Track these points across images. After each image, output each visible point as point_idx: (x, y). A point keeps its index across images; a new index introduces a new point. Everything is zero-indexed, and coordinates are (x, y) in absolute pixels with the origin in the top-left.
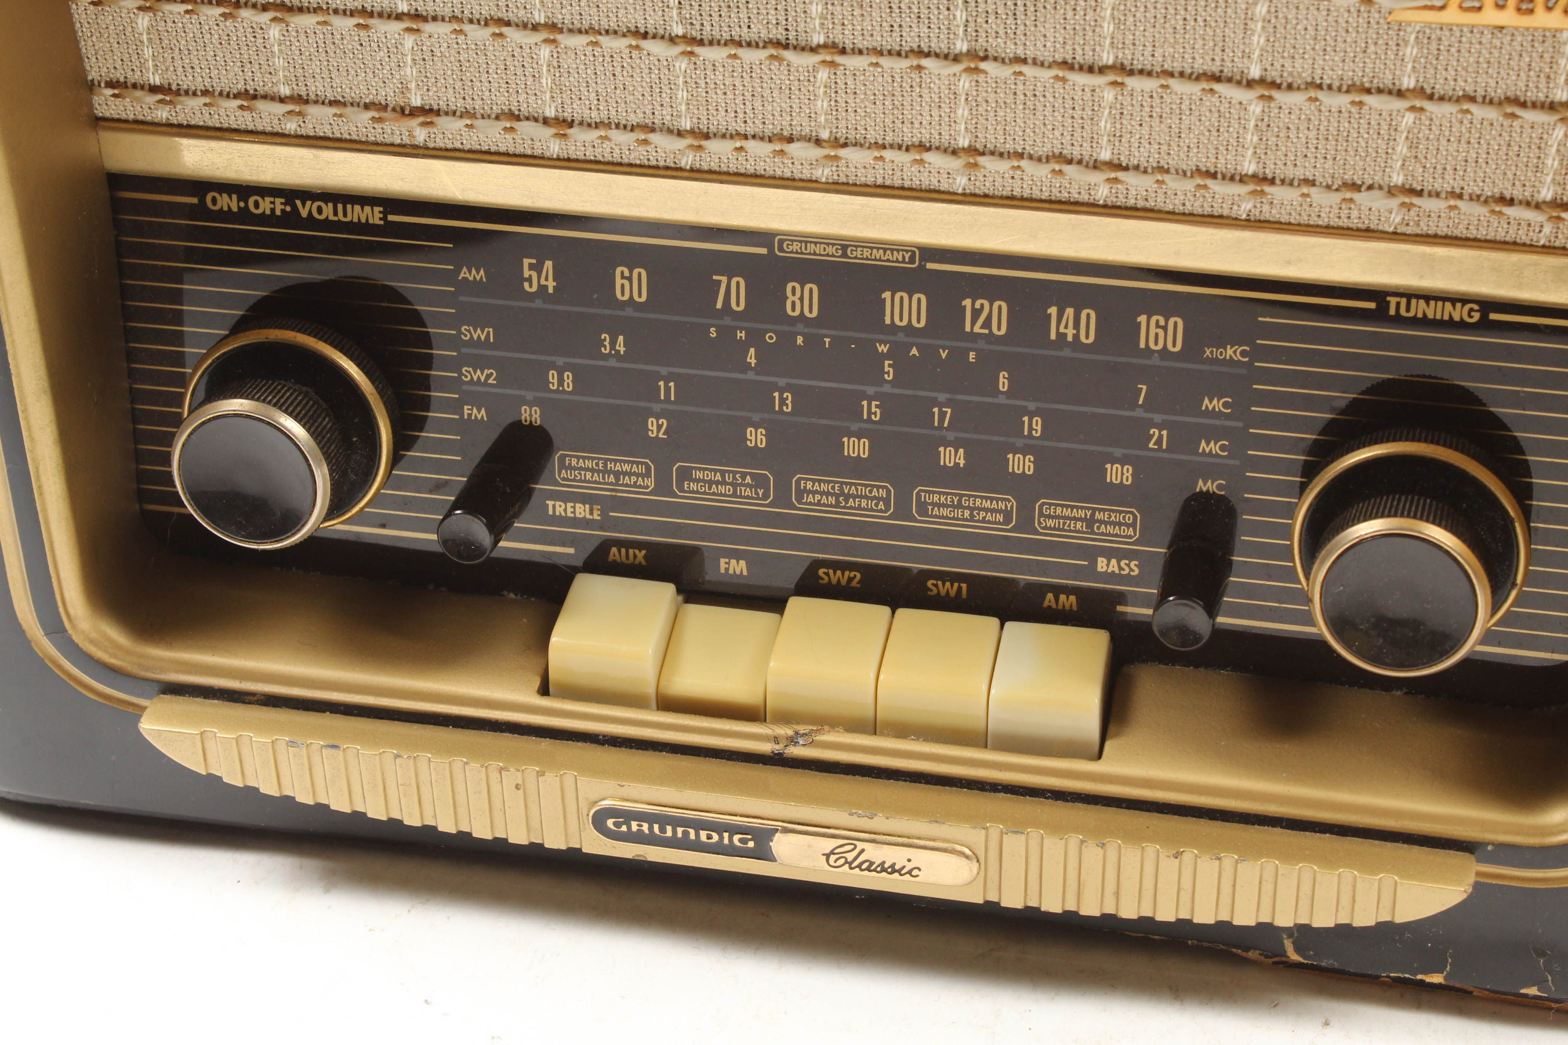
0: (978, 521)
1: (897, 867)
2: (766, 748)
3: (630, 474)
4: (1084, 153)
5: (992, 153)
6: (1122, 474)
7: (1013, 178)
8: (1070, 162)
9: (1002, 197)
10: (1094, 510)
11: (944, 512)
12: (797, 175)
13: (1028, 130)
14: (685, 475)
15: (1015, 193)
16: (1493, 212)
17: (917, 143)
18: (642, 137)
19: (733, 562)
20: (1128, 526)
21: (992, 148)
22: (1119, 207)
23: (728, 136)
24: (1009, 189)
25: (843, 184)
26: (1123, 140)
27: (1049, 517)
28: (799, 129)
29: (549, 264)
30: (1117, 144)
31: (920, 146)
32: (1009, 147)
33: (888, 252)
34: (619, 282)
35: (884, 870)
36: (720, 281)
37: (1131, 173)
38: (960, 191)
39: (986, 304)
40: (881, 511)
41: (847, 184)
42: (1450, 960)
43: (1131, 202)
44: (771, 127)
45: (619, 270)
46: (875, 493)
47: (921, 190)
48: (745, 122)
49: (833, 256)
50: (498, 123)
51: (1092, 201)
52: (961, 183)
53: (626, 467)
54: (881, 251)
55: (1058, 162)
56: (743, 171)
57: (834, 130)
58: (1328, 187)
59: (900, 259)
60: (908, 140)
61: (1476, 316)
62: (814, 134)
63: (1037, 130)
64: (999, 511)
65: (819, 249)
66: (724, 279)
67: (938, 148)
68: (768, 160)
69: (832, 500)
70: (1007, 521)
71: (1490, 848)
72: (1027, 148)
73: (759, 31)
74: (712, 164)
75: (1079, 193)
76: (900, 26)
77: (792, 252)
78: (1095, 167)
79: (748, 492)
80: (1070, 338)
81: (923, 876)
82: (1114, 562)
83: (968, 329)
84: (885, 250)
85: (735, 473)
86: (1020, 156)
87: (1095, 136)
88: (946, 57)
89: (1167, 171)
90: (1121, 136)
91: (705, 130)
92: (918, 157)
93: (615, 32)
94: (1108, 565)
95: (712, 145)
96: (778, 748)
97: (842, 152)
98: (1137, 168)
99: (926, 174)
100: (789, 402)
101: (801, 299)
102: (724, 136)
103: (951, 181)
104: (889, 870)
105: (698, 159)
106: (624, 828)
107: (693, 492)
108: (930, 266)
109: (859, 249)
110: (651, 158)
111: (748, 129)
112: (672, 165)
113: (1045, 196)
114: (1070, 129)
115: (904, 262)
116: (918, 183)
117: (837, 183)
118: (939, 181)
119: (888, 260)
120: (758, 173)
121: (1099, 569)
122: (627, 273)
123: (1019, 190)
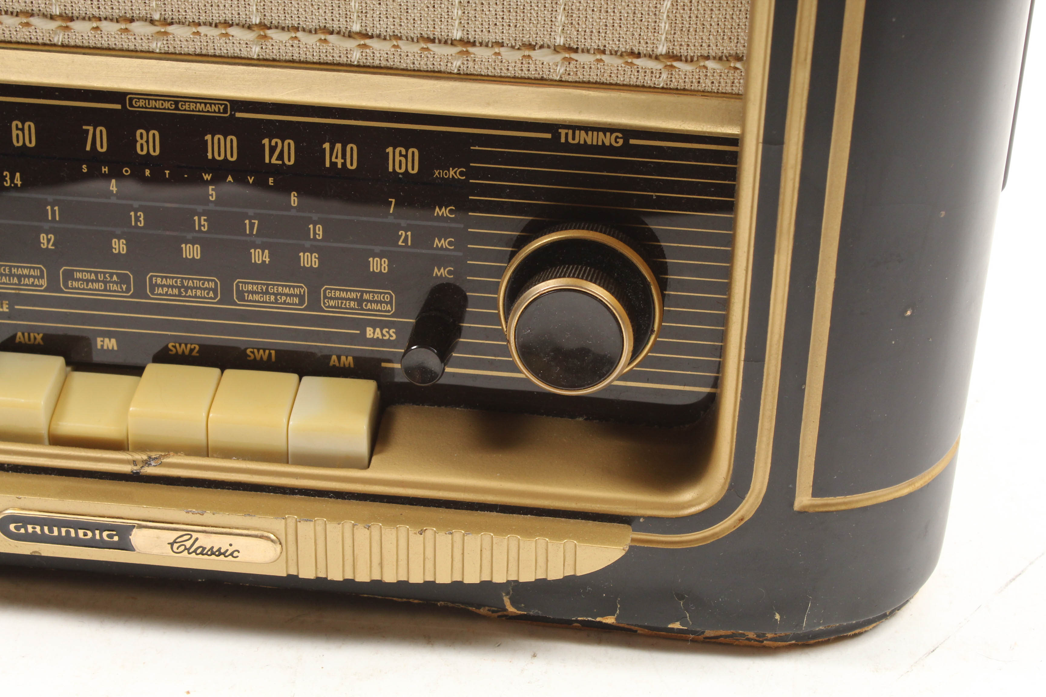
0: (281, 303)
1: (222, 551)
2: (127, 469)
3: (29, 277)
4: (341, 26)
5: (277, 27)
6: (381, 265)
7: (292, 46)
8: (332, 33)
9: (286, 61)
10: (362, 292)
11: (256, 297)
12: (139, 48)
13: (300, 10)
14: (69, 276)
15: (294, 58)
16: (627, 63)
17: (223, 21)
18: (25, 20)
19: (107, 340)
20: (387, 303)
21: (276, 24)
22: (369, 67)
23: (87, 18)
24: (290, 54)
25: (172, 53)
26: (368, 16)
27: (331, 298)
28: (138, 12)
30: (364, 19)
31: (225, 23)
32: (288, 22)
33: (208, 105)
34: (14, 132)
35: (213, 553)
36: (88, 130)
37: (375, 40)
38: (255, 57)
39: (279, 142)
40: (211, 298)
41: (175, 54)
42: (619, 606)
43: (377, 63)
44: (117, 11)
45: (14, 123)
46: (206, 285)
47: (228, 57)
48: (99, 8)
49: (169, 109)
51: (349, 62)
52: (255, 51)
53: (26, 272)
54: (203, 105)
55: (323, 33)
56: (99, 45)
57: (163, 13)
58: (513, 47)
59: (217, 110)
60: (216, 20)
61: (621, 142)
62: (149, 16)
63: (307, 10)
64: (295, 296)
65: (158, 105)
66: (91, 129)
67: (238, 25)
68: (117, 36)
69: (176, 291)
70: (301, 303)
71: (641, 520)
72: (301, 23)
74: (77, 41)
75: (340, 57)
77: (139, 107)
78: (350, 36)
79: (115, 287)
80: (339, 166)
81: (242, 557)
82: (378, 330)
83: (267, 161)
84: (206, 104)
85: (105, 273)
86: (297, 29)
87: (349, 13)
89: (400, 38)
90: (366, 13)
91: (70, 15)
92: (224, 32)
94: (374, 333)
95: (77, 26)
96: (135, 468)
97: (170, 29)
98: (379, 36)
99: (231, 45)
100: (142, 219)
101: (147, 142)
102: (84, 19)
103: (248, 49)
104: (217, 553)
105: (66, 37)
106: (22, 531)
107: (75, 288)
108: (238, 115)
109: (187, 104)
110: (33, 37)
111: (101, 13)
112: (48, 42)
113: (316, 59)
114: (330, 8)
115: (219, 112)
116: (225, 51)
117: (168, 53)
118: (240, 50)
119: (208, 112)
120: (111, 47)
121: (368, 336)
122: (20, 126)
123: (297, 55)
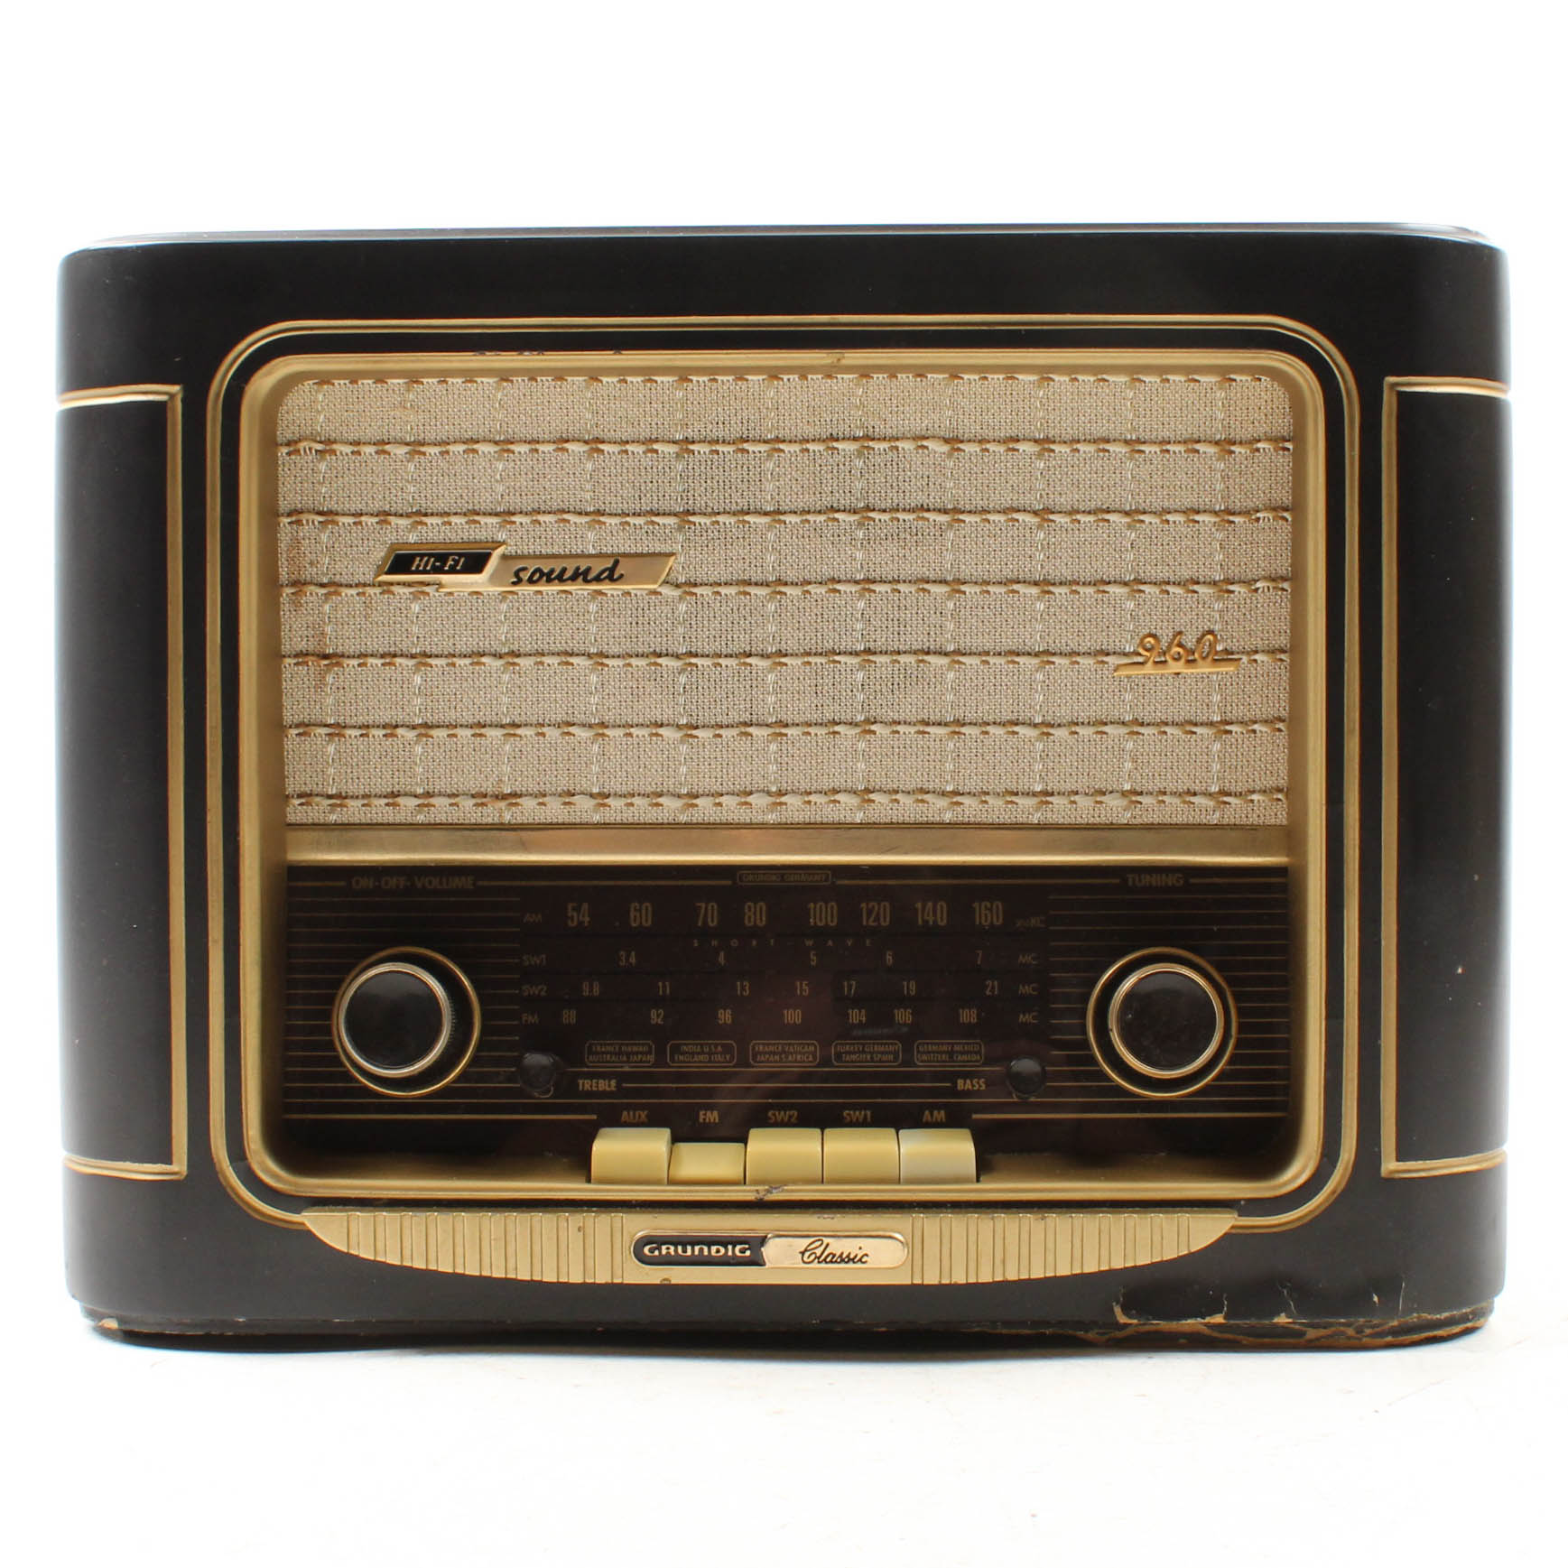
0: (877, 1062)
2: (751, 1197)
3: (637, 1053)
4: (936, 786)
5: (879, 791)
6: (970, 1016)
7: (892, 809)
8: (927, 793)
9: (885, 824)
10: (953, 1044)
11: (854, 1057)
12: (755, 821)
13: (901, 773)
14: (676, 1050)
15: (893, 821)
16: (1185, 802)
17: (831, 788)
18: (655, 801)
19: (709, 1113)
20: (976, 1053)
21: (879, 788)
22: (959, 824)
23: (710, 795)
25: (784, 824)
26: (960, 775)
27: (924, 1053)
28: (756, 785)
29: (585, 906)
30: (956, 777)
31: (833, 790)
32: (890, 786)
33: (811, 876)
34: (632, 914)
36: (700, 907)
37: (966, 797)
38: (859, 822)
39: (875, 904)
40: (811, 1062)
41: (786, 825)
42: (1226, 1303)
43: (966, 820)
44: (738, 785)
45: (633, 905)
46: (806, 1049)
47: (834, 825)
48: (722, 784)
49: (775, 882)
50: (560, 799)
51: (942, 821)
52: (859, 816)
53: (635, 1049)
55: (920, 793)
56: (718, 822)
57: (779, 784)
58: (1087, 794)
59: (819, 880)
60: (826, 788)
61: (1182, 882)
62: (766, 788)
63: (906, 773)
64: (890, 1053)
66: (703, 905)
67: (844, 791)
68: (735, 812)
69: (777, 1058)
70: (896, 1059)
71: (1242, 1203)
72: (901, 786)
73: (735, 717)
74: (699, 819)
75: (933, 816)
76: (822, 706)
77: (748, 882)
78: (943, 795)
79: (719, 1058)
80: (931, 923)
81: (871, 1262)
82: (968, 1081)
83: (865, 923)
85: (710, 1045)
86: (896, 791)
87: (943, 774)
88: (851, 724)
89: (988, 794)
90: (958, 772)
91: (696, 792)
92: (832, 799)
93: (642, 725)
94: (965, 1084)
95: (700, 804)
96: (759, 1196)
97: (784, 799)
98: (969, 793)
99: (837, 812)
100: (747, 988)
101: (755, 913)
102: (708, 795)
106: (657, 1253)
107: (681, 1062)
108: (838, 883)
110: (659, 818)
111: (724, 789)
112: (673, 822)
113: (912, 820)
114: (927, 770)
115: (821, 881)
116: (831, 820)
117: (780, 825)
118: (845, 817)
119: (811, 882)
120: (728, 823)
121: (959, 1088)
122: (638, 907)
123: (896, 817)
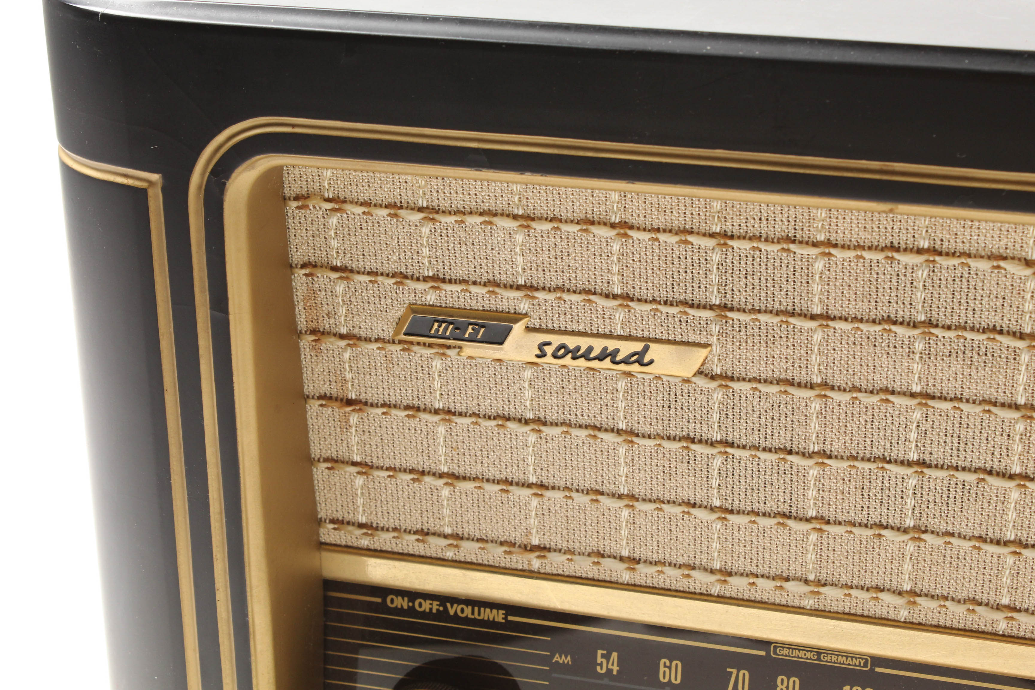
4: (990, 599)
5: (926, 595)
7: (940, 613)
8: (980, 604)
9: (931, 626)
12: (790, 603)
13: (952, 581)
15: (940, 623)
17: (874, 586)
18: (686, 572)
21: (926, 592)
22: (1013, 637)
23: (745, 575)
24: (937, 620)
25: (822, 611)
26: (1018, 591)
28: (794, 572)
29: (615, 655)
30: (1014, 594)
31: (876, 588)
32: (939, 592)
33: (849, 659)
34: (662, 669)
36: (731, 673)
37: (1023, 614)
38: (903, 620)
41: (825, 611)
43: (1022, 634)
44: (775, 570)
45: (662, 661)
47: (875, 618)
48: (757, 566)
49: (811, 659)
50: (589, 559)
51: (994, 631)
52: (903, 614)
54: (844, 658)
55: (972, 604)
56: (753, 599)
57: (818, 575)
59: (857, 664)
60: (868, 584)
62: (804, 576)
63: (958, 582)
65: (801, 654)
66: (734, 671)
67: (888, 590)
68: (771, 592)
72: (951, 593)
73: (771, 506)
74: (732, 593)
75: (985, 626)
76: (868, 507)
77: (782, 655)
78: (998, 609)
84: (847, 657)
86: (946, 598)
87: (999, 588)
88: (898, 529)
90: (1016, 588)
91: (729, 570)
92: (875, 596)
93: (674, 502)
95: (734, 581)
97: (822, 590)
98: (1027, 610)
99: (880, 607)
101: (787, 687)
102: (742, 575)
103: (896, 612)
105: (723, 589)
108: (878, 670)
109: (829, 656)
110: (691, 587)
111: (759, 571)
112: (705, 592)
113: (961, 626)
114: (981, 582)
115: (860, 666)
116: (873, 612)
117: (818, 610)
118: (888, 613)
119: (849, 664)
120: (763, 601)
122: (668, 664)
123: (944, 621)
